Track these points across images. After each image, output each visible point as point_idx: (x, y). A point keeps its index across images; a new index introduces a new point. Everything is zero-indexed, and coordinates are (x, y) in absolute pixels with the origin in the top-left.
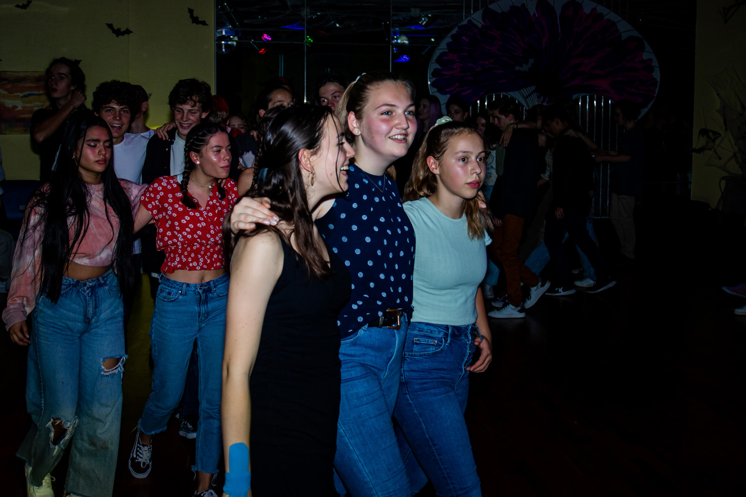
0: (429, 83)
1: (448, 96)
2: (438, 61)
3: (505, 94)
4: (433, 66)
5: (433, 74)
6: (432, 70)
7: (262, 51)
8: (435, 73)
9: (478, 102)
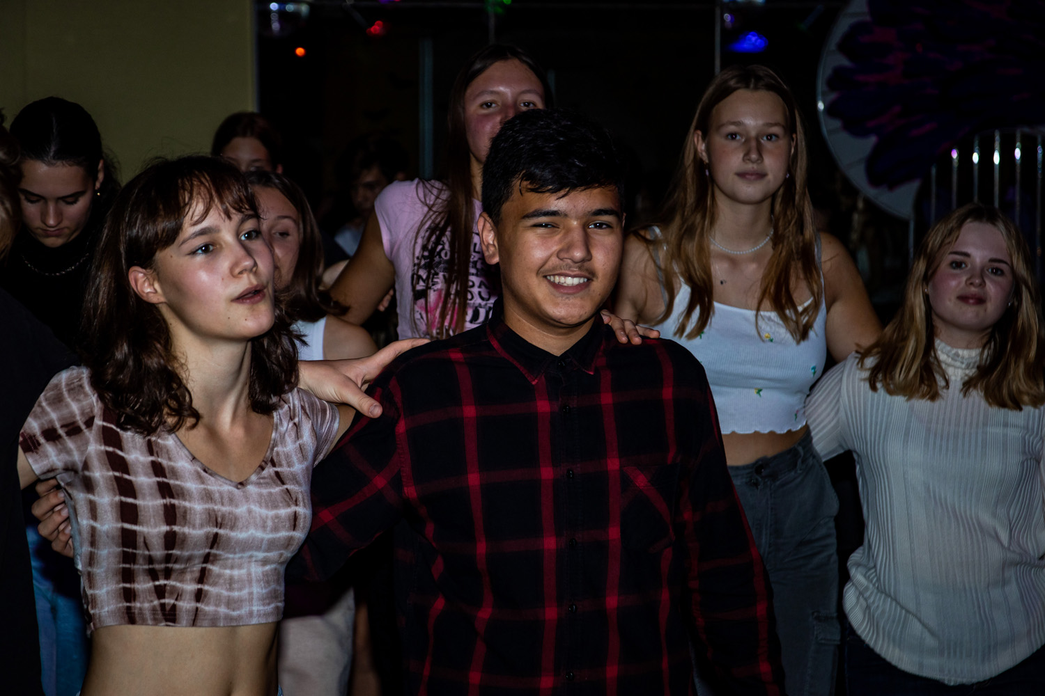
0: (821, 106)
1: (873, 140)
2: (845, 47)
3: (1027, 130)
4: (832, 60)
5: (832, 84)
6: (829, 72)
7: (377, 28)
8: (838, 79)
9: (955, 155)
